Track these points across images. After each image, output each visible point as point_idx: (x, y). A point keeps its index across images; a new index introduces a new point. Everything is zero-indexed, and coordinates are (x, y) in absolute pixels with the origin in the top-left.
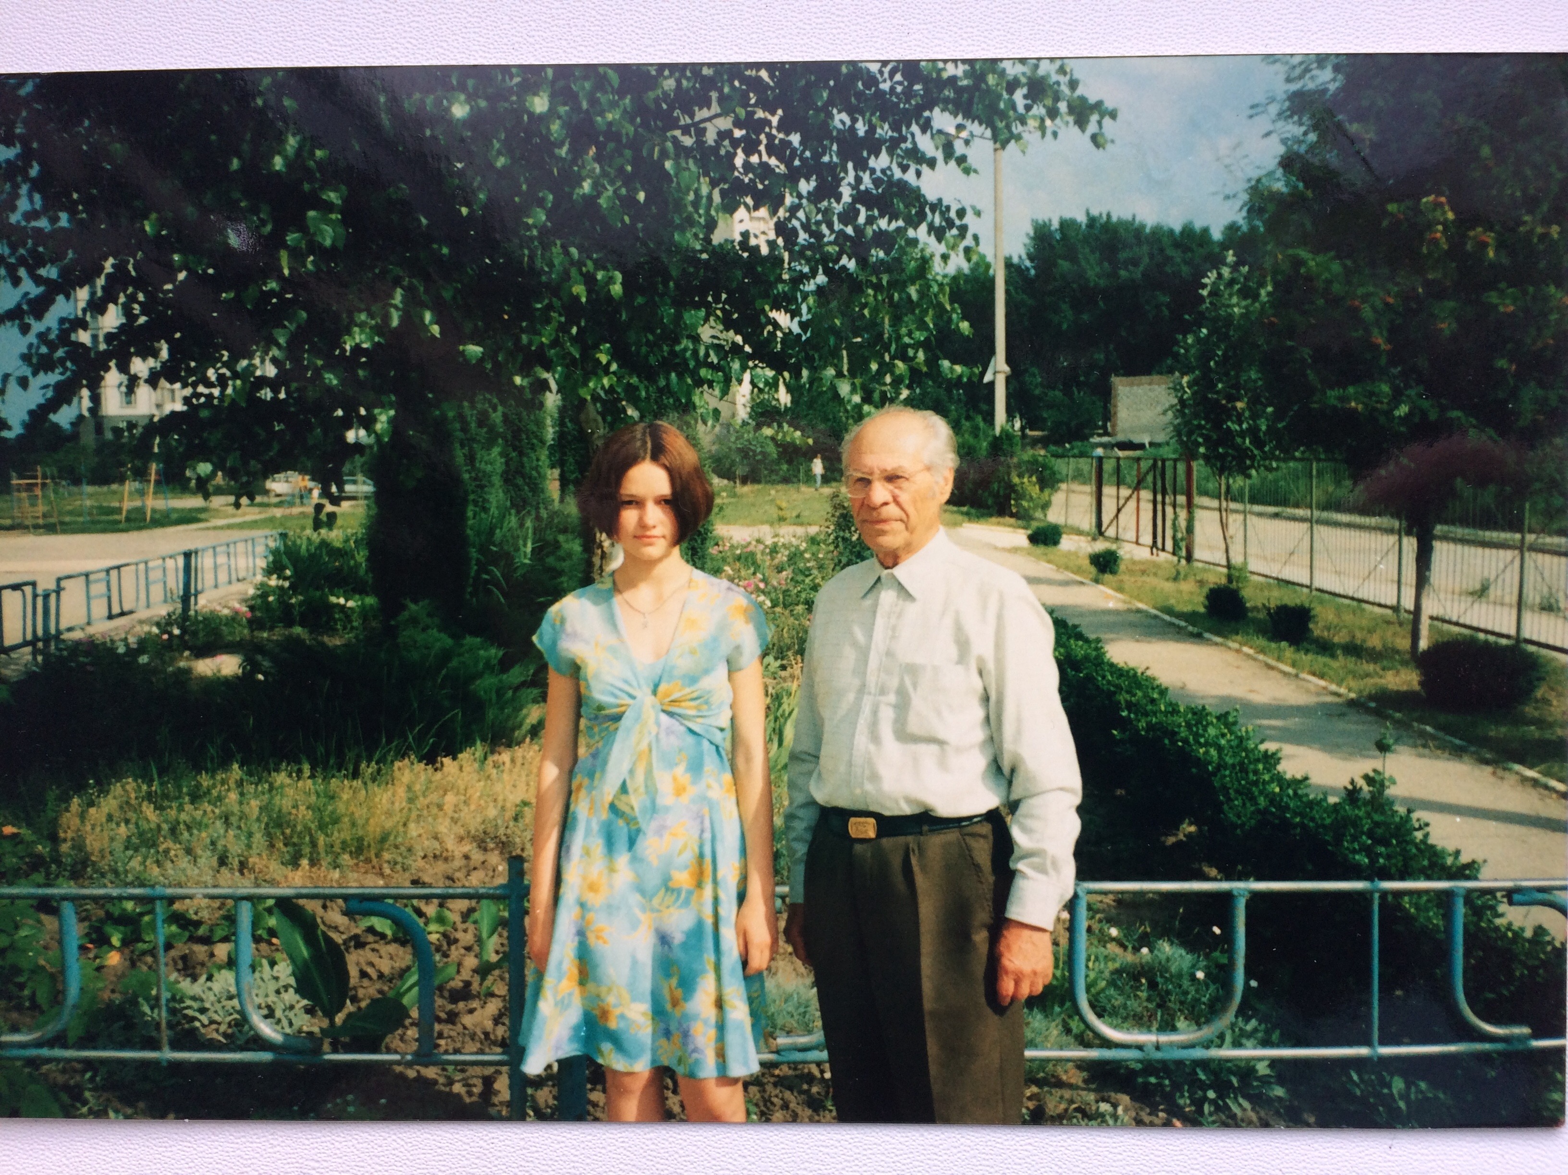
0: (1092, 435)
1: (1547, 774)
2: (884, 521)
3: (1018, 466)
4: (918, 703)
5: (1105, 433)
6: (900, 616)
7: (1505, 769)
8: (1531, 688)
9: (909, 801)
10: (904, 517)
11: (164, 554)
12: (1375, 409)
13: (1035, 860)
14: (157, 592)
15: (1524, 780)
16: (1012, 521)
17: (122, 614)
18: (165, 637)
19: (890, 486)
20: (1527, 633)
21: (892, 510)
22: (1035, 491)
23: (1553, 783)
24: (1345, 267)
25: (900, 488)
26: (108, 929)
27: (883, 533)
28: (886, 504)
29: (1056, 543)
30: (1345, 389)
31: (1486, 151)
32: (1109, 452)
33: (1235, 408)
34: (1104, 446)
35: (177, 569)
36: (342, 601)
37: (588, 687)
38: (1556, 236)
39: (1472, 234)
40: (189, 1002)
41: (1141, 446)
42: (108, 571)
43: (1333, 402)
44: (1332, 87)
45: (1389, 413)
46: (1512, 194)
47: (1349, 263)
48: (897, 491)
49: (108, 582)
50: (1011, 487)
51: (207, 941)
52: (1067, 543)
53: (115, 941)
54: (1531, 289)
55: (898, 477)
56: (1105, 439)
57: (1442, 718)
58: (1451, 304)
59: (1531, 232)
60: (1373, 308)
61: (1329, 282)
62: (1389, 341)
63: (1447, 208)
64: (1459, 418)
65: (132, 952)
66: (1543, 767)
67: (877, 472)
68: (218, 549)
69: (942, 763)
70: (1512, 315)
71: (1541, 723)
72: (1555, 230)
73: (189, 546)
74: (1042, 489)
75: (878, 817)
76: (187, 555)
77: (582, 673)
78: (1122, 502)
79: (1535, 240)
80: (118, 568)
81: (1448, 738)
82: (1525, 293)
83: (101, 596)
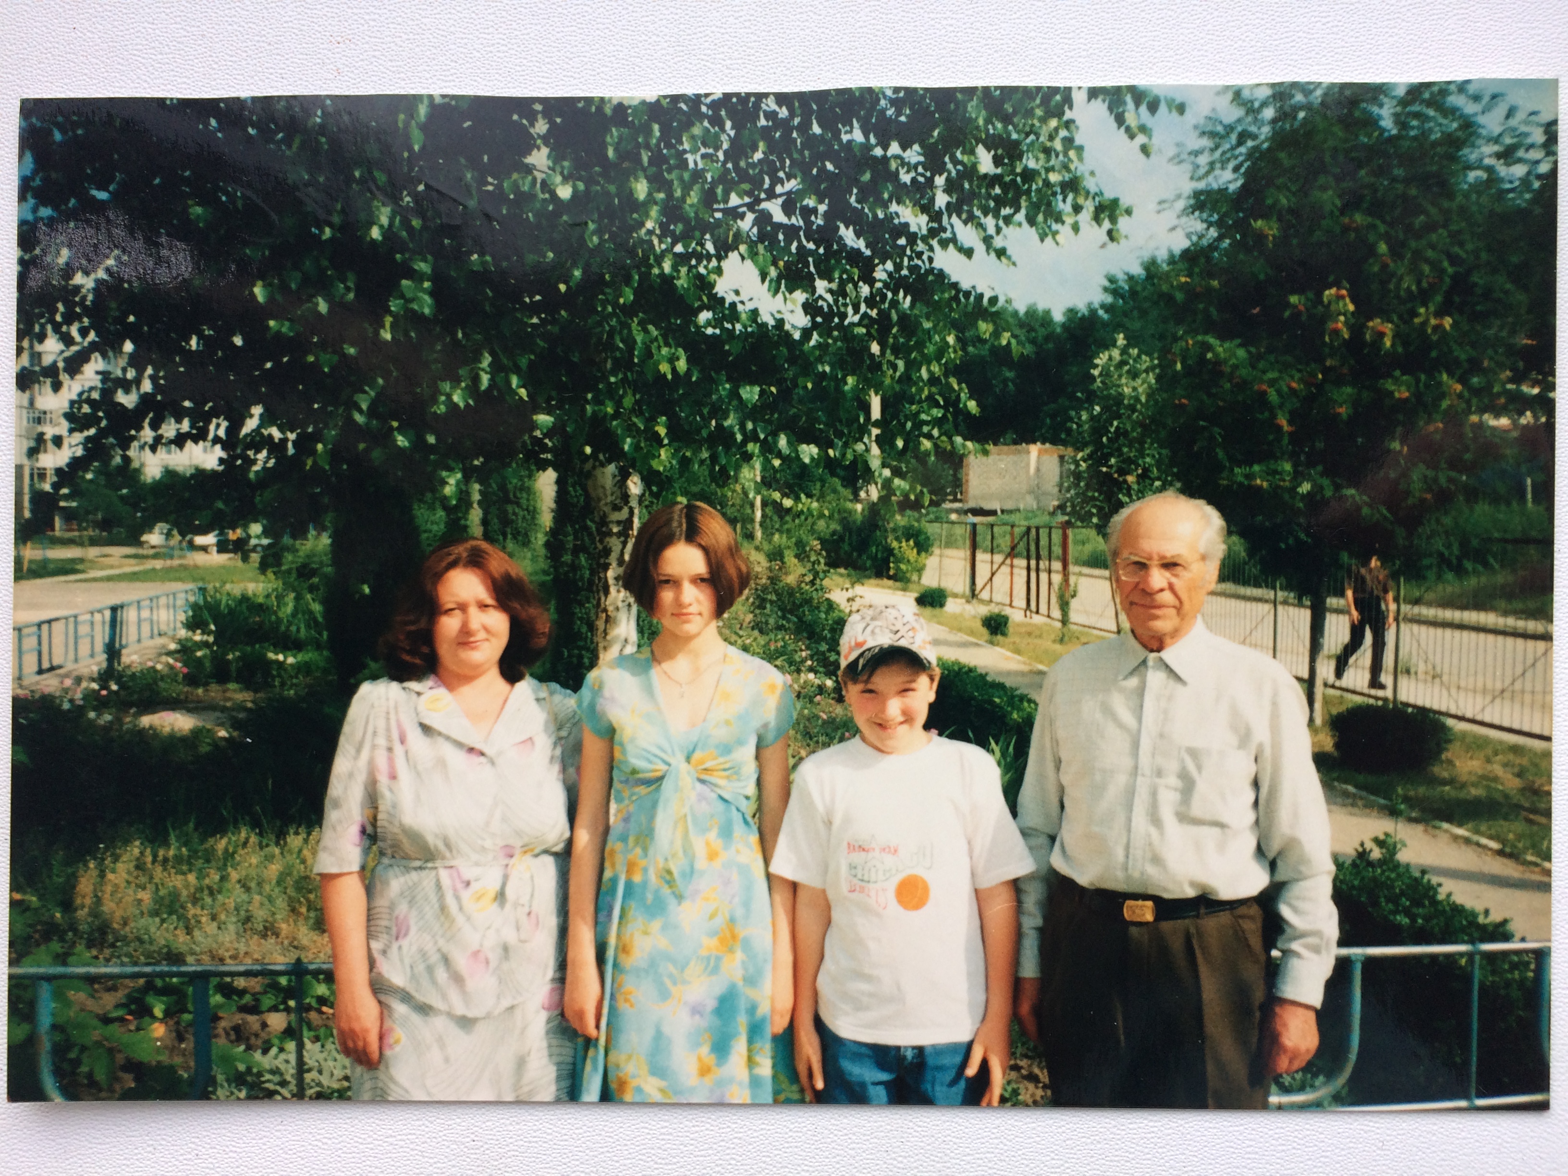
0: (944, 501)
1: (1477, 832)
2: (1159, 607)
3: (894, 530)
4: (1202, 787)
5: (955, 500)
6: (1170, 698)
7: (1435, 827)
8: (1440, 750)
9: (1193, 884)
10: (1177, 603)
11: (91, 608)
12: (1278, 487)
13: (1310, 940)
14: (84, 649)
15: (1456, 838)
16: (890, 583)
17: (52, 669)
18: (104, 692)
19: (1167, 574)
20: (1403, 697)
21: (1167, 597)
22: (912, 554)
23: (1484, 841)
24: (1249, 352)
25: (1176, 576)
26: (150, 999)
27: (1156, 617)
28: (1162, 590)
29: (942, 605)
30: (1251, 466)
31: (1383, 248)
32: (963, 518)
33: (1125, 481)
34: (957, 511)
35: (104, 623)
36: (281, 657)
37: (624, 752)
38: (1448, 327)
39: (1371, 324)
40: (268, 1076)
41: (993, 513)
42: (39, 625)
43: (1240, 479)
44: (1232, 187)
45: (1293, 490)
46: (1408, 288)
47: (1253, 350)
48: (1174, 580)
49: (39, 637)
50: (890, 552)
51: (254, 1009)
52: (952, 606)
53: (158, 1012)
54: (1423, 377)
55: (1175, 565)
56: (957, 505)
57: (1361, 778)
58: (1349, 390)
59: (1425, 323)
60: (1279, 392)
61: (1235, 367)
62: (1290, 422)
63: (1348, 300)
64: (1353, 496)
65: (178, 1023)
66: (1470, 825)
67: (1156, 557)
68: (143, 604)
69: (1221, 847)
70: (1406, 400)
71: (1451, 782)
72: (1448, 322)
73: (115, 601)
74: (919, 553)
75: (1158, 900)
76: (114, 609)
77: (617, 737)
78: (995, 567)
79: (1429, 331)
80: (49, 622)
81: (1372, 798)
82: (1418, 381)
83: (31, 650)
